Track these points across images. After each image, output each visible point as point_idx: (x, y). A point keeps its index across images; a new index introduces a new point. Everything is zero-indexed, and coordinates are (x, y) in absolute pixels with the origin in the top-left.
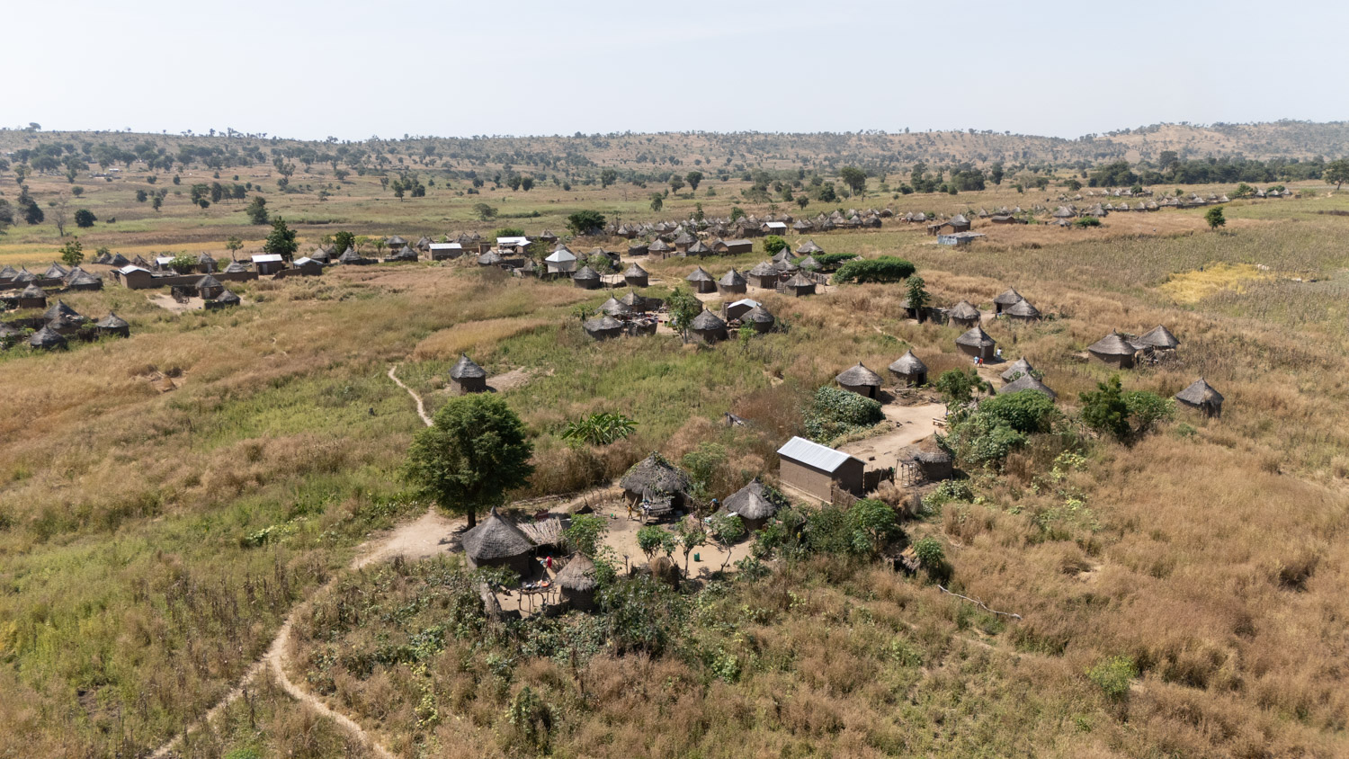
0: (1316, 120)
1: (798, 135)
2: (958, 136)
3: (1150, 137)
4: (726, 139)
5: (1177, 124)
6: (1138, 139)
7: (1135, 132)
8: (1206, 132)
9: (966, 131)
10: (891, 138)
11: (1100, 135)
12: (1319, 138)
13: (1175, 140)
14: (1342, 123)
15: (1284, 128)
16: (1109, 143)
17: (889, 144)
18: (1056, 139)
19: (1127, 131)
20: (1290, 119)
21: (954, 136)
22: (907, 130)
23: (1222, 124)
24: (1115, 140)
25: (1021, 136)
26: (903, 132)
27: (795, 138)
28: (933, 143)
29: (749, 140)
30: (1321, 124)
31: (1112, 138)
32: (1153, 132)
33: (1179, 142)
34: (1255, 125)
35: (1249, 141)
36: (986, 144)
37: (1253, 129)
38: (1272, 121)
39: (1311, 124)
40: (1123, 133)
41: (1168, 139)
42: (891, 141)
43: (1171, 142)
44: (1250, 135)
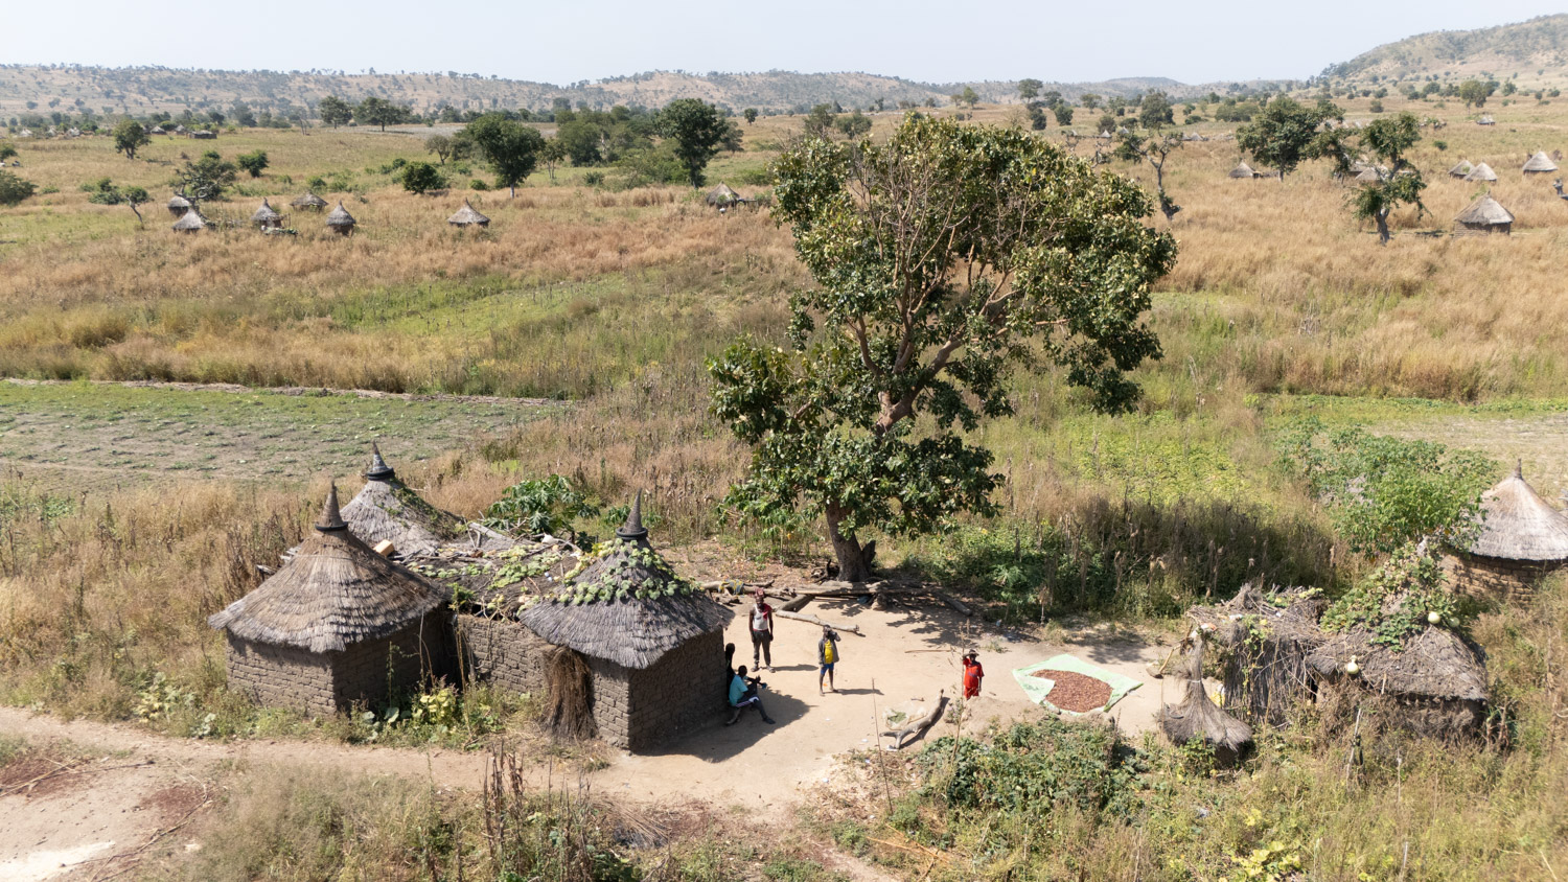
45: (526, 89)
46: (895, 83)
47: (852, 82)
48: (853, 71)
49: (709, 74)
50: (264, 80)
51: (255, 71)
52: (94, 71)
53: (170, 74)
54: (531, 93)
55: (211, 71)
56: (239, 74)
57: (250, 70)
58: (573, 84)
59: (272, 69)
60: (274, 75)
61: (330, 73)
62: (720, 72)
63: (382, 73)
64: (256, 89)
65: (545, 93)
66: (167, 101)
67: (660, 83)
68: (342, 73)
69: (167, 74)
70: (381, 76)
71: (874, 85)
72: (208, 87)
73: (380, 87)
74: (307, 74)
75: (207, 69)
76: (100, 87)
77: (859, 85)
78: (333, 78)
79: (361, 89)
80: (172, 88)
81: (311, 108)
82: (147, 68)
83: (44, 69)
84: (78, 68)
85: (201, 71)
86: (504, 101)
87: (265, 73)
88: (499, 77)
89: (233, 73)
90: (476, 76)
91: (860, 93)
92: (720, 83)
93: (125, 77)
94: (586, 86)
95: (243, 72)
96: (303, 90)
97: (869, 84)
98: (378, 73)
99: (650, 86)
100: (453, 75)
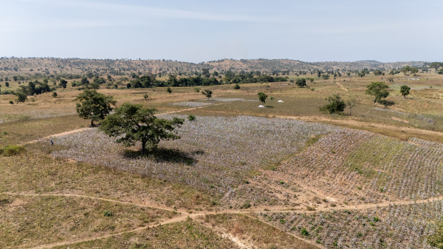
0: (269, 59)
1: (95, 60)
2: (158, 62)
3: (221, 63)
4: (62, 60)
5: (229, 59)
6: (217, 64)
7: (217, 62)
8: (238, 62)
9: (162, 60)
10: (133, 62)
11: (206, 62)
12: (270, 64)
13: (228, 64)
14: (276, 60)
15: (261, 61)
16: (208, 65)
17: (131, 64)
18: (192, 63)
19: (214, 61)
20: (262, 58)
21: (156, 62)
22: (140, 59)
23: (243, 60)
24: (210, 64)
25: (181, 62)
26: (138, 59)
27: (94, 61)
28: (148, 64)
29: (72, 61)
30: (271, 60)
31: (209, 64)
32: (222, 62)
33: (230, 65)
34: (252, 60)
35: (250, 65)
36: (167, 64)
37: (252, 61)
38: (257, 59)
39: (268, 60)
40: (213, 62)
41: (226, 64)
42: (132, 63)
43: (227, 65)
44: (250, 63)
45: (185, 64)
46: (299, 62)
47: (285, 62)
48: (284, 59)
49: (240, 60)
50: (108, 62)
51: (105, 59)
52: (57, 59)
53: (80, 60)
54: (187, 66)
55: (92, 59)
56: (100, 60)
57: (104, 59)
58: (200, 63)
59: (110, 59)
60: (111, 60)
61: (128, 60)
62: (244, 59)
63: (143, 60)
64: (105, 65)
65: (191, 66)
66: (77, 68)
67: (226, 63)
68: (131, 60)
69: (79, 60)
70: (142, 61)
71: (292, 63)
72: (90, 64)
73: (142, 64)
74: (120, 60)
75: (91, 59)
76: (58, 64)
77: (287, 63)
78: (128, 61)
79: (136, 65)
80: (80, 65)
81: (120, 71)
82: (73, 59)
83: (42, 59)
84: (53, 58)
85: (89, 59)
86: (179, 68)
87: (108, 60)
88: (178, 61)
89: (99, 60)
90: (170, 60)
91: (288, 65)
92: (244, 63)
93: (66, 61)
94: (204, 64)
95: (102, 60)
96: (119, 65)
97: (290, 62)
98: (141, 60)
99: (223, 63)
100: (164, 60)
